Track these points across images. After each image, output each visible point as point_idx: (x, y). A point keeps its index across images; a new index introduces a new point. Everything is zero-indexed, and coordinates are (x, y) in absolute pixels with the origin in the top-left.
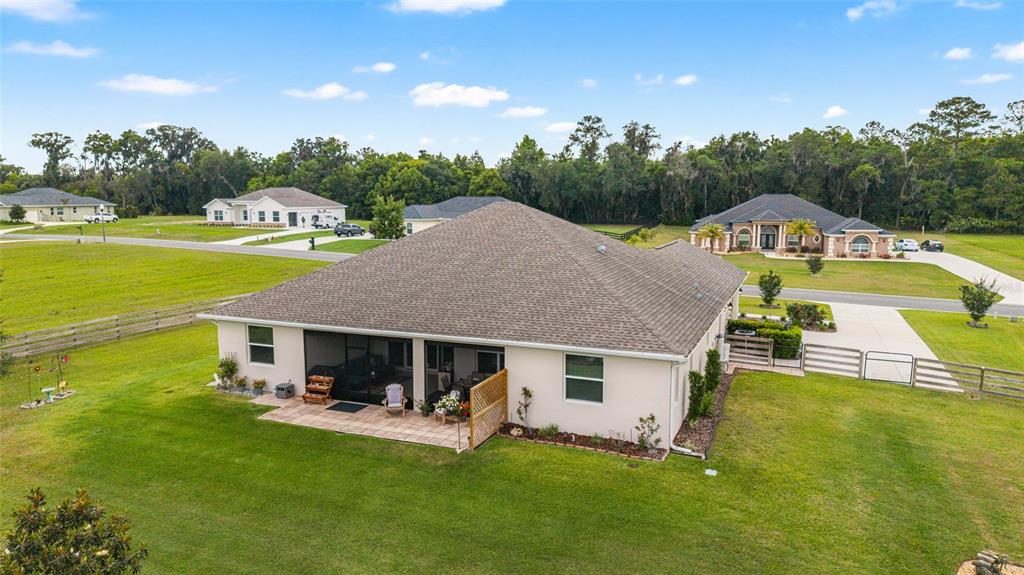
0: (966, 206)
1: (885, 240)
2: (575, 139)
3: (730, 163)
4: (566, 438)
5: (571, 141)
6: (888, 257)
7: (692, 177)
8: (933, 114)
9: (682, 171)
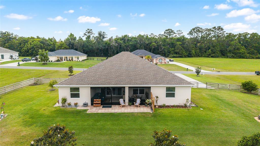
0: (172, 52)
1: (165, 59)
2: (85, 34)
3: (124, 42)
4: (168, 107)
5: (84, 35)
6: (166, 63)
7: (116, 45)
8: (165, 32)
9: (113, 44)
